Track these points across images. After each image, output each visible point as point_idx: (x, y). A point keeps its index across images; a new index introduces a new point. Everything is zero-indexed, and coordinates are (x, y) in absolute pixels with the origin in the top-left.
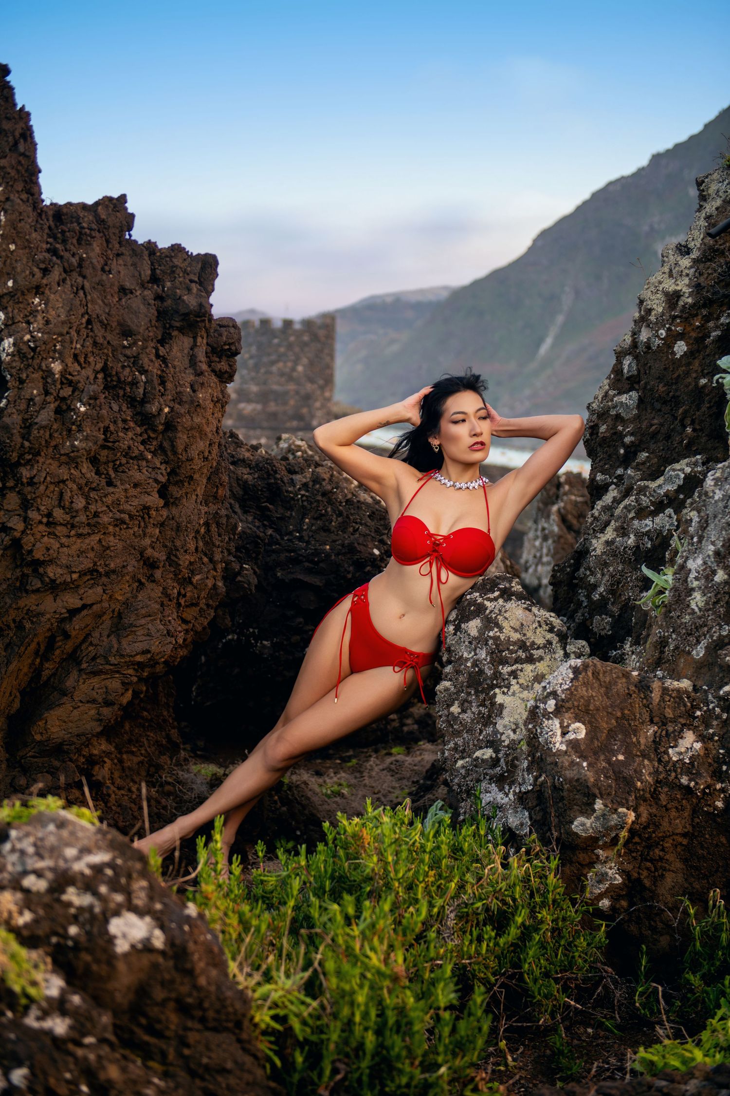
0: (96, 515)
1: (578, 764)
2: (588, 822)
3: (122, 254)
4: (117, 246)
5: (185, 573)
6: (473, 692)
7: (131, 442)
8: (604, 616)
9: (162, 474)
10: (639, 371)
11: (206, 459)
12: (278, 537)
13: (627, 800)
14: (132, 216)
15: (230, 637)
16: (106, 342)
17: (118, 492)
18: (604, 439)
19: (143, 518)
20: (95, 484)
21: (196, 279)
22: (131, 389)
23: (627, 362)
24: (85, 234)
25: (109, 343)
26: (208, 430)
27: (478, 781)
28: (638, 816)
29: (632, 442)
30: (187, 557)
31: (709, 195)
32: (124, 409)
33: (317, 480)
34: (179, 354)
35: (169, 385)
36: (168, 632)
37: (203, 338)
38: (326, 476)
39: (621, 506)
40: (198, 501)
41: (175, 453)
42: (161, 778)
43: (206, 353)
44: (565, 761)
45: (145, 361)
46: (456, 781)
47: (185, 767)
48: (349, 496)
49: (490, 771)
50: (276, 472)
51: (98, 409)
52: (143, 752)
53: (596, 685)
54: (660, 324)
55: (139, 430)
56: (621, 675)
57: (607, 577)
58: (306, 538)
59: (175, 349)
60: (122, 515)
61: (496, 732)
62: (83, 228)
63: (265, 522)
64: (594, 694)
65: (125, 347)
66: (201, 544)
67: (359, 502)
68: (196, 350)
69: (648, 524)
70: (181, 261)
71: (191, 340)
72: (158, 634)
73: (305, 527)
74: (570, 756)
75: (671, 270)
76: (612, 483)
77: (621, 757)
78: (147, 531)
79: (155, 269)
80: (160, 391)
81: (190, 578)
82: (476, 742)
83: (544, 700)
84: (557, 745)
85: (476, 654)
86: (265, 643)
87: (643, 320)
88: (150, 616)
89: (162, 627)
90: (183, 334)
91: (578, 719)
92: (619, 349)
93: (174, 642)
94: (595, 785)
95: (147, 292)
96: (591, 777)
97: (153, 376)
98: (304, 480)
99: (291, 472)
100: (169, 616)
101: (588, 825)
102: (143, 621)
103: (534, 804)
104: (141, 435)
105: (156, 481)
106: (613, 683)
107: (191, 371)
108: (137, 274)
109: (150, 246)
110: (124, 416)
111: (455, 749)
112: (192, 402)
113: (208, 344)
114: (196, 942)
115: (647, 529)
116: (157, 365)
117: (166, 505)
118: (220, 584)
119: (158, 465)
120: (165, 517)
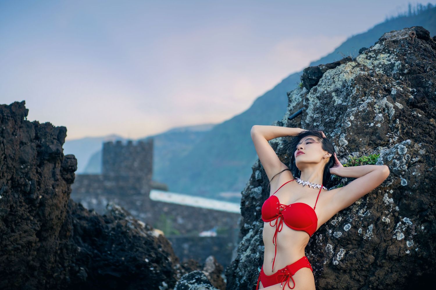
0: (6, 246)
3: (22, 127)
4: (20, 123)
5: (49, 272)
7: (23, 212)
9: (38, 226)
10: (262, 177)
11: (59, 219)
12: (99, 254)
14: (28, 110)
16: (13, 167)
17: (17, 235)
18: (248, 208)
20: (6, 232)
21: (56, 138)
22: (24, 187)
23: (257, 173)
24: (5, 118)
25: (14, 167)
26: (60, 206)
30: (50, 265)
31: (292, 100)
32: (21, 196)
33: (119, 226)
34: (47, 171)
35: (42, 186)
37: (59, 164)
38: (124, 224)
39: (254, 239)
40: (56, 238)
41: (44, 216)
43: (60, 171)
45: (31, 175)
48: (135, 234)
50: (99, 223)
51: (8, 197)
55: (27, 206)
57: (247, 272)
58: (113, 254)
59: (46, 169)
60: (18, 246)
62: (4, 116)
63: (94, 247)
65: (21, 169)
66: (58, 258)
67: (139, 237)
68: (55, 169)
70: (49, 130)
71: (54, 165)
73: (113, 249)
76: (251, 228)
78: (31, 253)
79: (37, 133)
80: (37, 188)
81: (52, 275)
90: (50, 162)
92: (254, 167)
95: (33, 144)
97: (34, 181)
98: (113, 226)
99: (107, 222)
104: (28, 208)
105: (35, 229)
107: (53, 179)
108: (28, 136)
109: (36, 123)
110: (20, 200)
112: (53, 193)
113: (61, 166)
116: (37, 176)
117: (40, 241)
118: (67, 277)
119: (36, 222)
120: (39, 246)
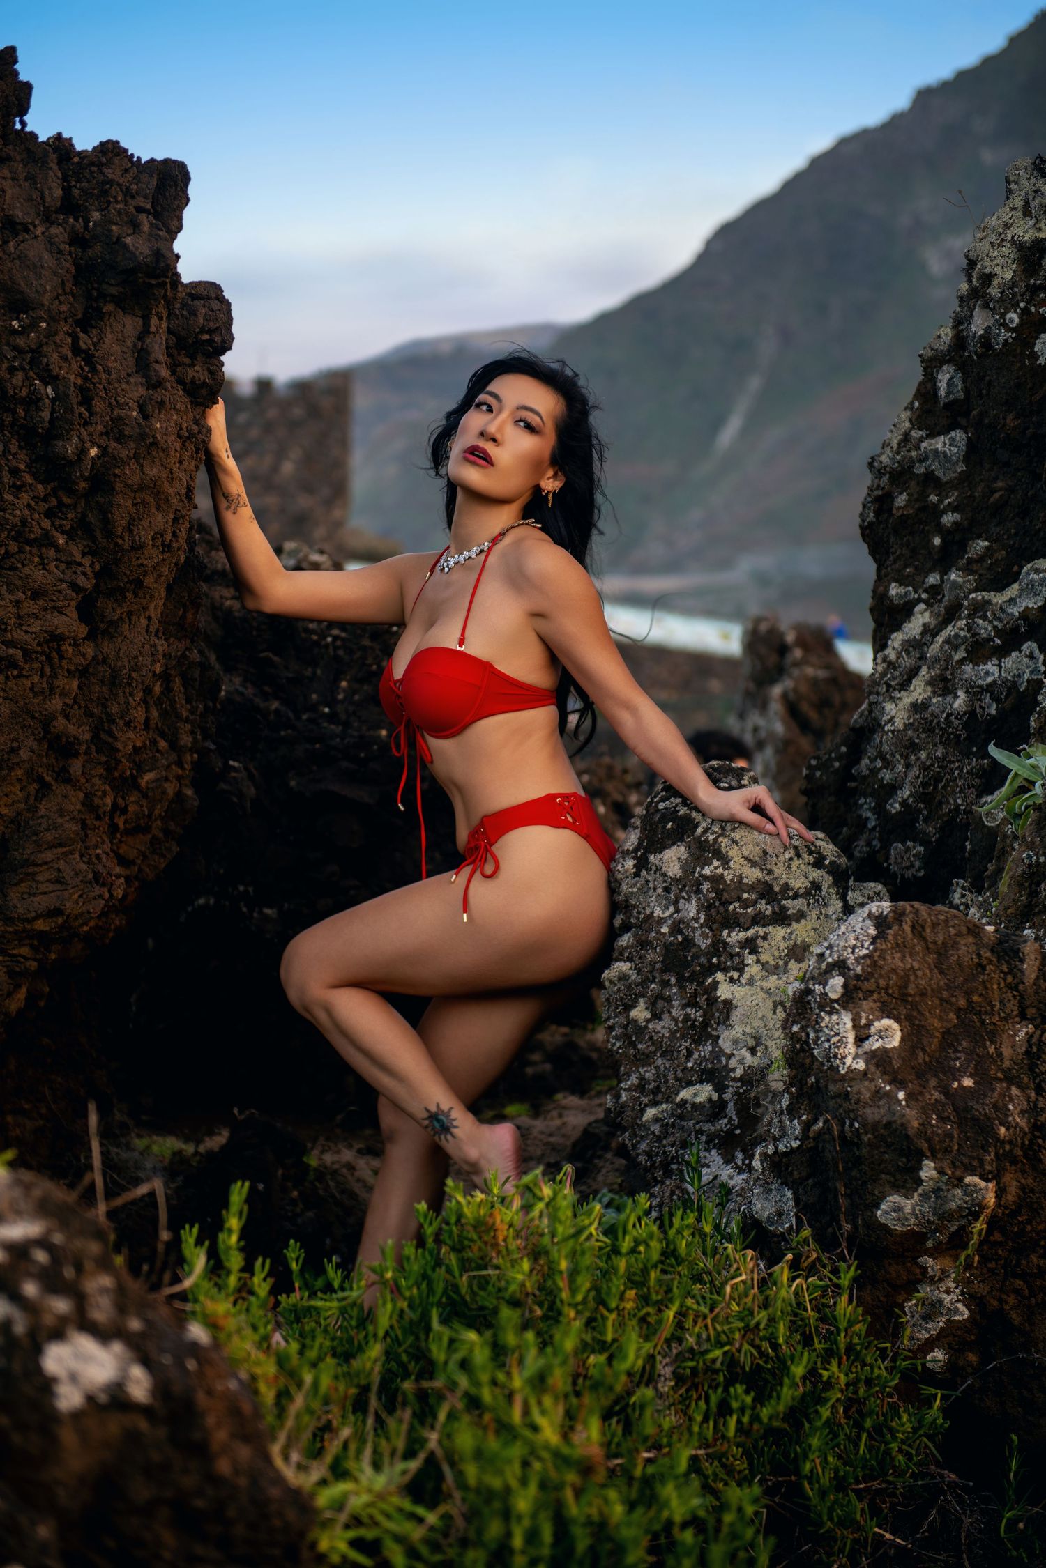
1: (887, 1094)
2: (907, 1205)
3: (8, 158)
5: (126, 767)
6: (673, 981)
7: (27, 512)
8: (909, 843)
9: (84, 574)
10: (966, 390)
11: (167, 547)
12: (291, 714)
13: (981, 1162)
14: (28, 87)
15: (201, 901)
18: (903, 519)
19: (49, 658)
21: (149, 206)
22: (26, 412)
23: (944, 376)
26: (172, 491)
27: (684, 1145)
28: (1000, 1193)
29: (955, 523)
30: (131, 735)
32: (14, 447)
34: (116, 348)
35: (98, 405)
36: (97, 875)
37: (161, 319)
39: (940, 639)
40: (152, 629)
41: (109, 533)
42: (79, 1160)
43: (167, 347)
44: (864, 1090)
45: (52, 359)
46: (643, 1146)
47: (123, 1140)
49: (707, 1127)
52: (43, 1111)
53: (918, 948)
54: (1008, 301)
55: (41, 490)
56: (964, 930)
57: (915, 771)
58: (343, 717)
59: (109, 337)
60: (11, 651)
61: (718, 1053)
63: (266, 688)
64: (916, 965)
65: (14, 332)
66: (154, 713)
68: (148, 340)
69: (991, 671)
70: (118, 172)
71: (139, 321)
72: (77, 880)
73: (341, 697)
74: (872, 1080)
75: (1027, 204)
77: (968, 1082)
78: (57, 683)
79: (70, 187)
80: (80, 414)
81: (134, 778)
82: (680, 1074)
83: (822, 979)
84: (849, 1061)
85: (677, 911)
86: (268, 911)
87: (976, 295)
88: (61, 845)
89: (84, 867)
90: (124, 310)
91: (886, 1012)
92: (929, 353)
93: (107, 895)
94: (922, 1132)
95: (54, 230)
96: (913, 1119)
97: (68, 388)
100: (96, 847)
101: (908, 1209)
102: (48, 855)
103: (804, 1174)
104: (45, 500)
105: (74, 586)
106: (953, 944)
107: (140, 379)
108: (36, 195)
109: (61, 145)
110: (13, 463)
111: (641, 1087)
113: (169, 331)
114: (210, 1393)
115: (990, 679)
116: (75, 366)
117: (91, 636)
118: (189, 792)
119: (78, 558)
120: (89, 657)
